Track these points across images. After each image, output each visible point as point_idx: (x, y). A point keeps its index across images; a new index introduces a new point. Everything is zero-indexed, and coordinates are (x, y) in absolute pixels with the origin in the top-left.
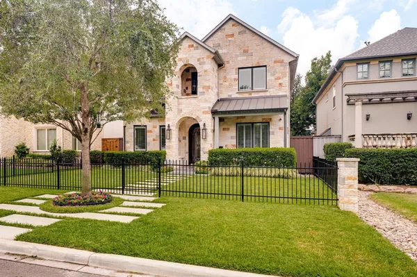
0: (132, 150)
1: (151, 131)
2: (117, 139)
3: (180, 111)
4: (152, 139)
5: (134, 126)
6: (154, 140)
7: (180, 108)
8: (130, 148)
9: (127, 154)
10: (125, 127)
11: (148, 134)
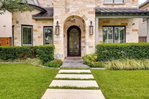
0: (20, 45)
1: (36, 31)
2: (8, 38)
3: (67, 10)
4: (37, 36)
5: (22, 25)
6: (39, 37)
7: (68, 8)
8: (18, 43)
9: (15, 49)
10: (13, 26)
11: (34, 32)
